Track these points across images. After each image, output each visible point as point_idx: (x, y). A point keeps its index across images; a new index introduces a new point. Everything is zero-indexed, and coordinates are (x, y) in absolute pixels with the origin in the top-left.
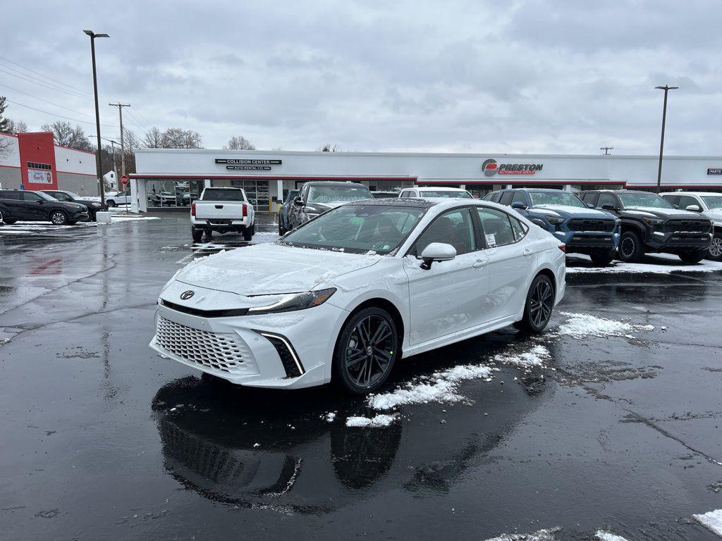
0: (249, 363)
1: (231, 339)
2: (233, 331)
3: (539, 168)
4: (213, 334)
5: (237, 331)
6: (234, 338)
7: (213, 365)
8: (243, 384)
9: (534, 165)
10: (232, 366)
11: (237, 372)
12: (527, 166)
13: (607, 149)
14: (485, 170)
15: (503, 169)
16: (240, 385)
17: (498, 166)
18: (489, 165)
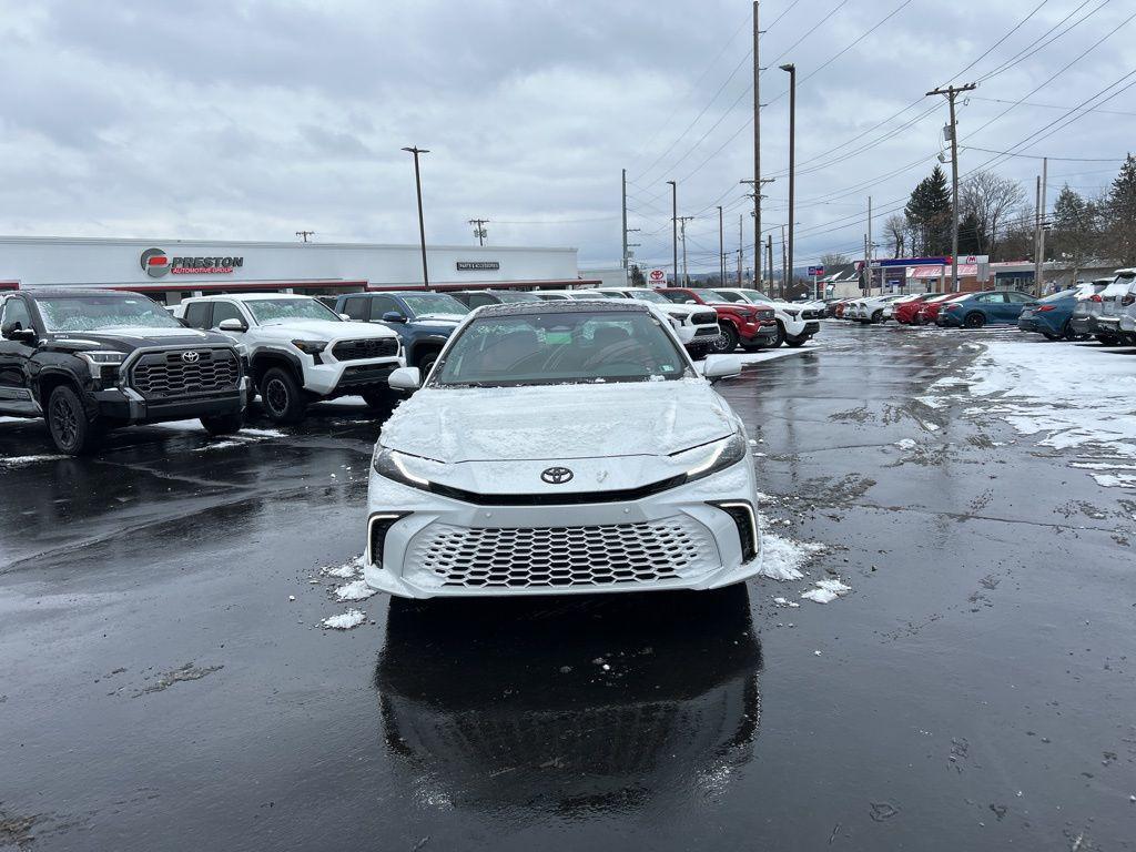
0: (706, 554)
1: (675, 525)
2: (678, 510)
3: (238, 262)
4: (642, 526)
5: (684, 509)
6: (680, 521)
7: (638, 576)
8: (710, 587)
9: (230, 259)
10: (681, 567)
11: (693, 572)
12: (217, 260)
13: (305, 234)
14: (148, 267)
15: (180, 266)
16: (708, 590)
17: (170, 260)
18: (153, 258)
